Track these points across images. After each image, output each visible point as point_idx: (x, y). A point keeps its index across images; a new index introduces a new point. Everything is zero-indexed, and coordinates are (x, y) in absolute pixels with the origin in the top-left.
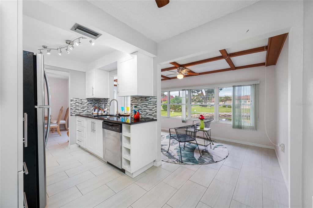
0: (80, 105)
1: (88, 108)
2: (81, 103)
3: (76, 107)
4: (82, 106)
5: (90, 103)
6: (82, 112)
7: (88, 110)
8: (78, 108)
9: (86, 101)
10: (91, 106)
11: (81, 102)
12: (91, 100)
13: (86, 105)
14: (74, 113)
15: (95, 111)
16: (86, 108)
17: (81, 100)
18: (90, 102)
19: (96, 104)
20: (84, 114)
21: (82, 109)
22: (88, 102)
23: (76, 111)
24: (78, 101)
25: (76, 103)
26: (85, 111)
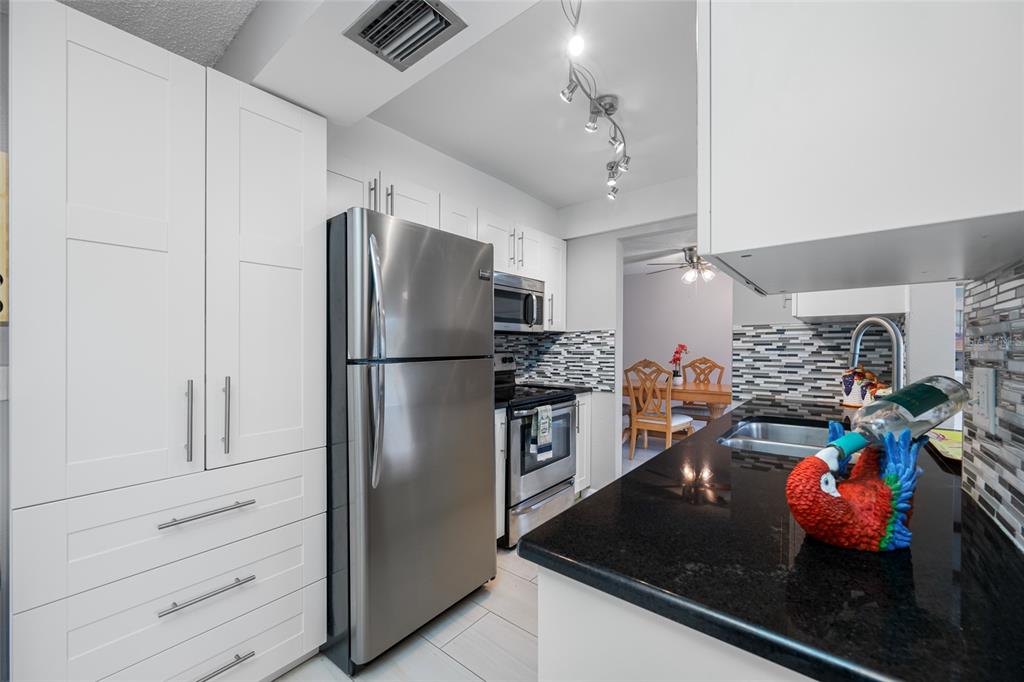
0: (773, 355)
1: (818, 370)
2: (779, 348)
3: (757, 364)
4: (785, 360)
5: (831, 348)
6: (785, 388)
7: (819, 384)
8: (764, 370)
9: (806, 336)
10: (838, 363)
11: (780, 340)
12: (836, 328)
13: (804, 355)
14: (749, 392)
16: (804, 372)
17: (781, 332)
18: (834, 343)
19: (872, 349)
20: (797, 402)
21: (784, 377)
22: (818, 343)
23: (757, 381)
24: (764, 338)
25: (758, 348)
26: (800, 388)
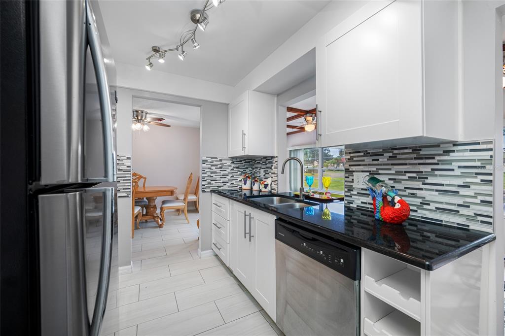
0: (218, 170)
1: (232, 176)
2: (221, 168)
3: (212, 175)
4: (222, 173)
5: (237, 168)
6: (222, 184)
7: (234, 182)
8: (215, 177)
9: (229, 163)
10: (239, 173)
11: (221, 164)
12: (238, 160)
13: (228, 170)
14: (209, 188)
15: (245, 184)
16: (229, 177)
17: (221, 160)
18: (237, 166)
19: (247, 168)
20: (226, 190)
21: (222, 180)
22: (233, 165)
23: (212, 182)
24: (215, 163)
25: (213, 168)
26: (227, 184)
